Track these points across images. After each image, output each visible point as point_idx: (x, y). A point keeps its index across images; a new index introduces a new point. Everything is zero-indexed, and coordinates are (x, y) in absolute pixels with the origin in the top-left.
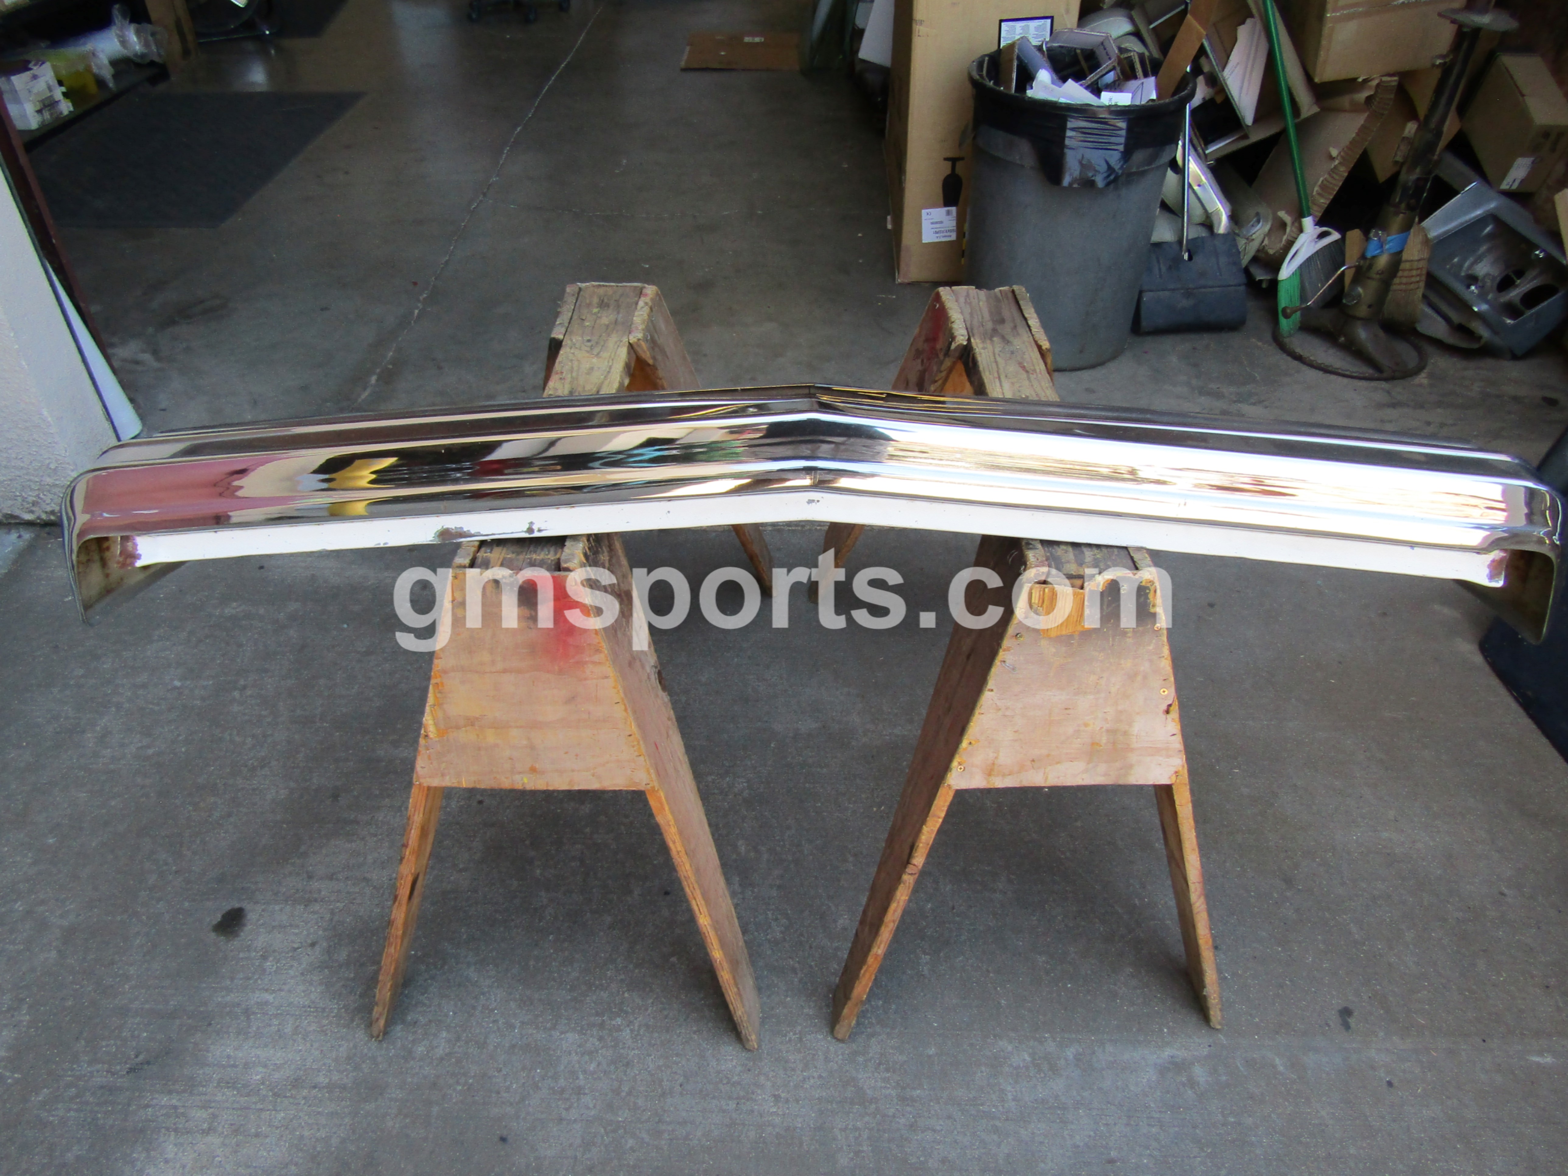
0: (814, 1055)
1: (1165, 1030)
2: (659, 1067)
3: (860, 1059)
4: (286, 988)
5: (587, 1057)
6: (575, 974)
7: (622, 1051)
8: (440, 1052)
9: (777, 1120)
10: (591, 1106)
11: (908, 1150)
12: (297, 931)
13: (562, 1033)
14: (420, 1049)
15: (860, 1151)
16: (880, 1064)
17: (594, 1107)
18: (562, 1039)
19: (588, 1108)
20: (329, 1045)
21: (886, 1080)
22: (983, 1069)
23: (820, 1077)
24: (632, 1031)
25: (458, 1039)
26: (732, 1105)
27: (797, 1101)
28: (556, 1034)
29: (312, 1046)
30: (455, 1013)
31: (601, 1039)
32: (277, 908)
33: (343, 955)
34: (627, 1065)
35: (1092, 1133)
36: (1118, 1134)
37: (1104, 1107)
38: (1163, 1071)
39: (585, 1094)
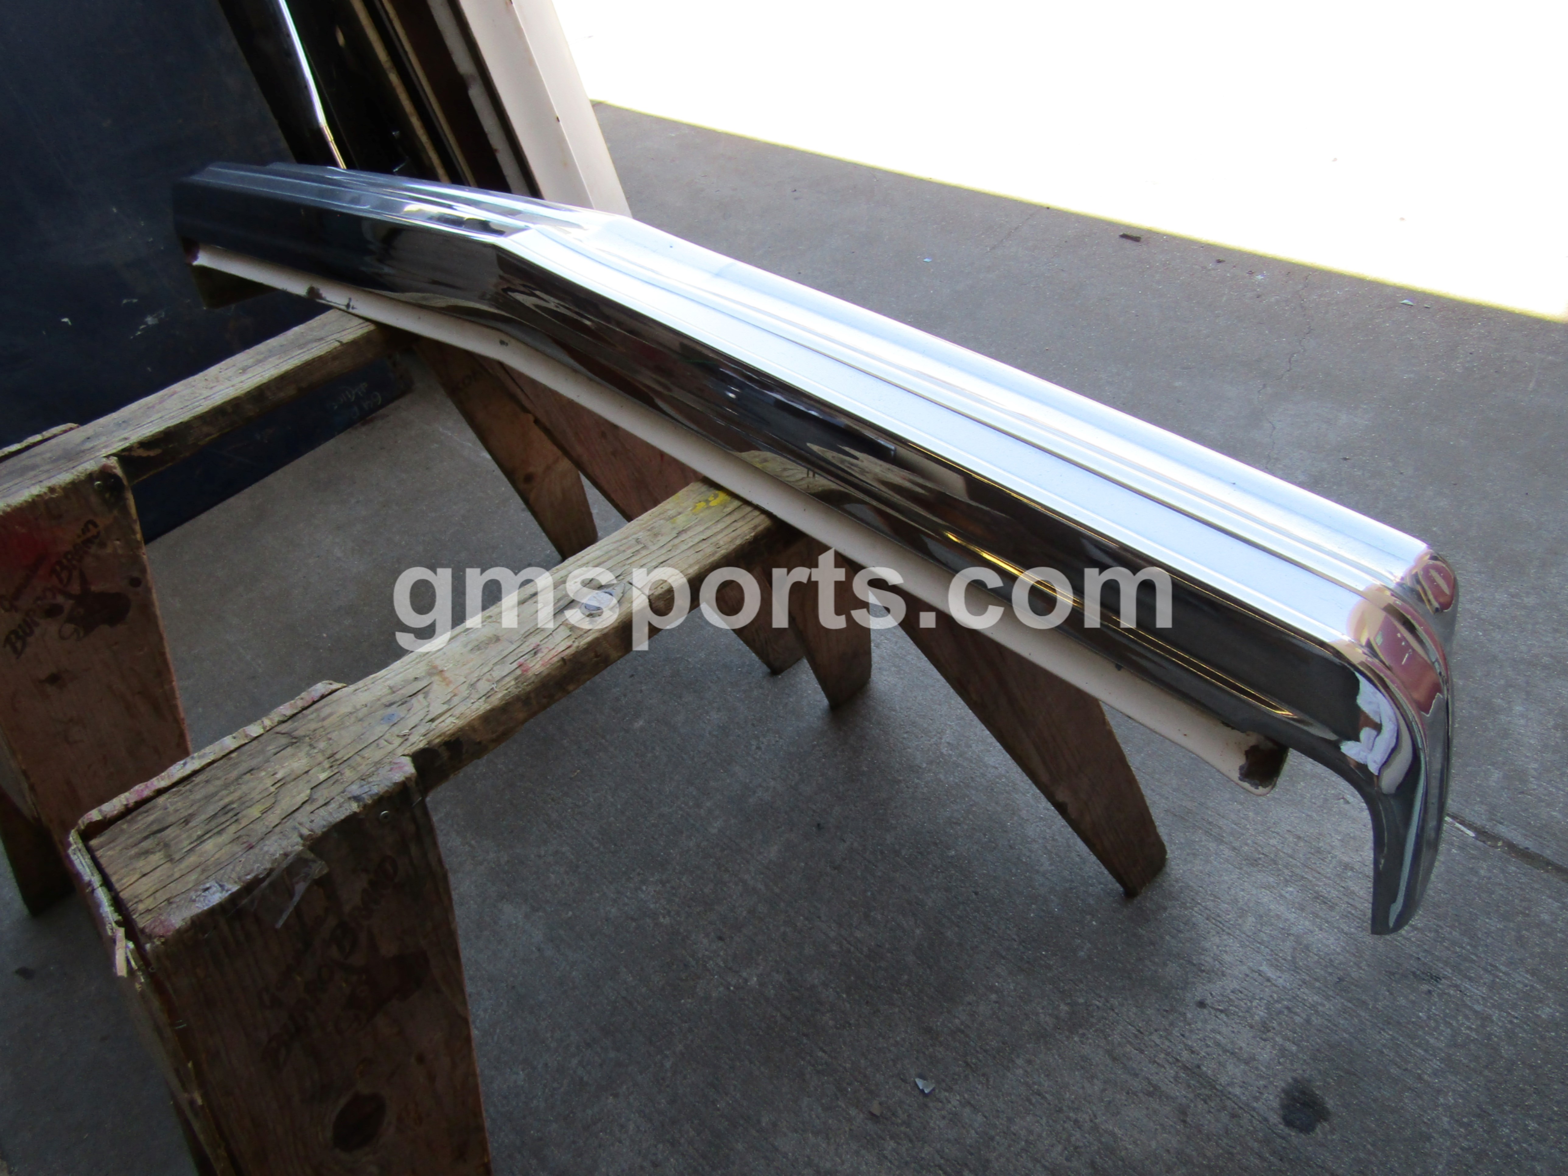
4: (1244, 968)
12: (1218, 1037)
13: (996, 768)
18: (999, 764)
20: (1212, 879)
24: (941, 738)
29: (1229, 888)
32: (1237, 1091)
33: (1172, 970)
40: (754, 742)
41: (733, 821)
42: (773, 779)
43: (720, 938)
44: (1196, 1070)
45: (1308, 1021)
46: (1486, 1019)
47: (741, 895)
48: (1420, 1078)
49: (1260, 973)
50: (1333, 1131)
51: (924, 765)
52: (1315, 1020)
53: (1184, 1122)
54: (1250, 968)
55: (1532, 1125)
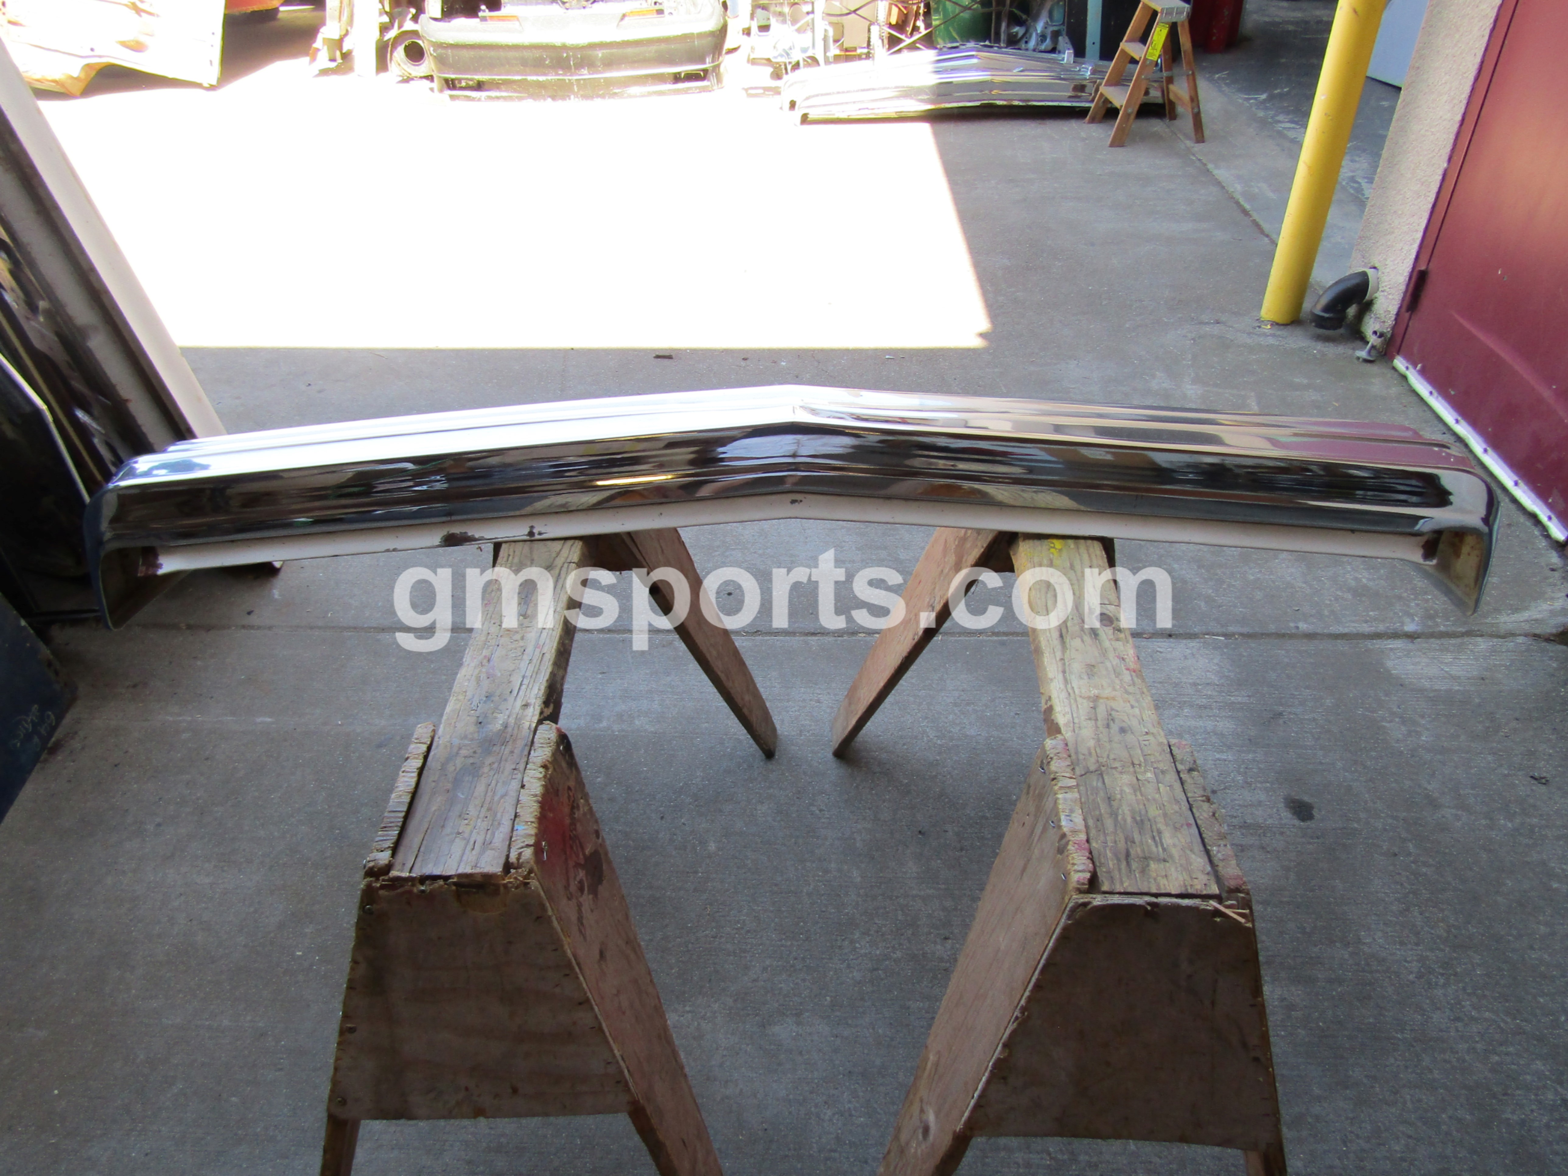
4: (1211, 762)
5: (957, 722)
12: (1237, 802)
13: (980, 735)
32: (1269, 821)
40: (814, 809)
41: (863, 866)
43: (946, 938)
44: (1246, 825)
45: (1259, 768)
46: (1314, 720)
47: (926, 905)
48: (1321, 763)
49: (1219, 759)
50: (1320, 810)
52: (1262, 766)
53: (1268, 852)
54: (1212, 760)
55: (1374, 754)
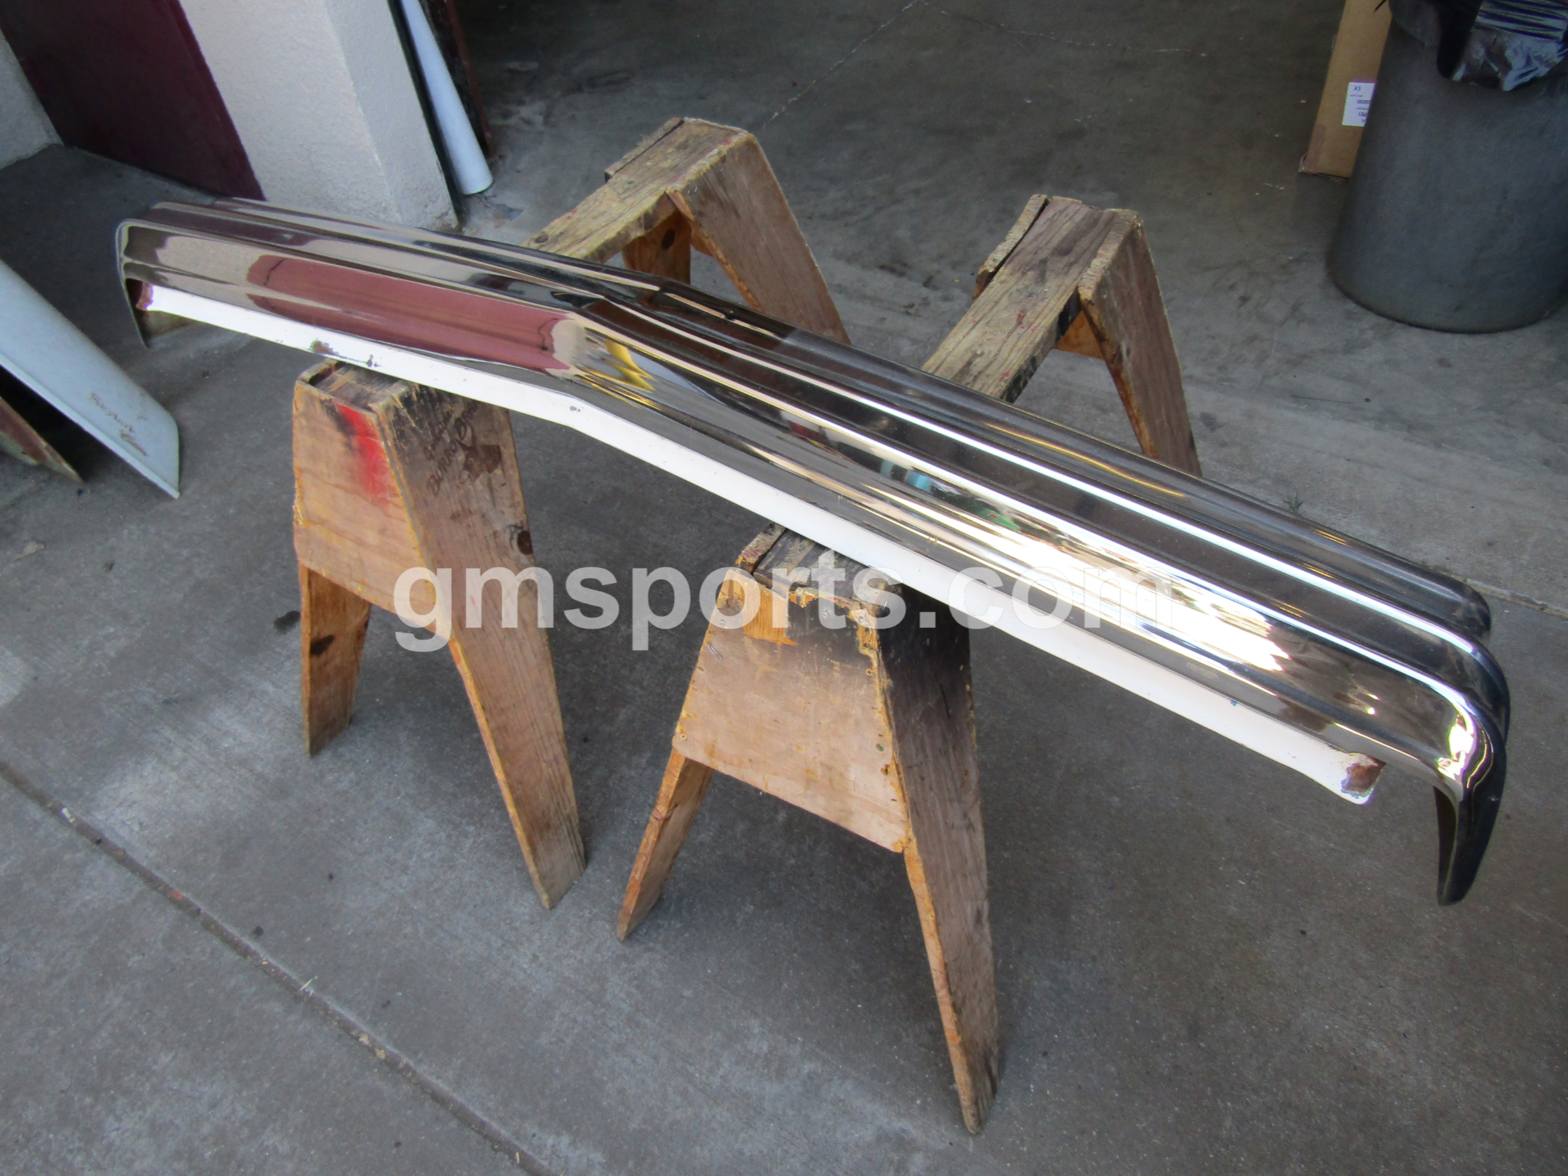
0: (591, 940)
1: (918, 1102)
2: (471, 882)
3: (624, 965)
5: (429, 846)
6: (469, 774)
7: (455, 854)
8: (341, 786)
9: (521, 976)
10: (404, 885)
11: (600, 1064)
14: (330, 778)
15: (562, 1041)
16: (635, 978)
17: (405, 887)
18: (423, 822)
19: (401, 886)
20: (280, 744)
21: (629, 994)
22: (718, 1034)
23: (581, 961)
24: (474, 842)
25: (358, 784)
26: (500, 943)
27: (548, 970)
28: (422, 815)
29: (270, 739)
30: (370, 762)
31: (449, 836)
34: (451, 867)
35: (765, 1151)
36: (788, 1167)
37: (797, 1134)
38: (882, 1137)
39: (407, 874)
42: (632, 778)
46: (150, 685)
48: (213, 647)
50: (275, 616)
51: (492, 811)
55: (165, 636)
